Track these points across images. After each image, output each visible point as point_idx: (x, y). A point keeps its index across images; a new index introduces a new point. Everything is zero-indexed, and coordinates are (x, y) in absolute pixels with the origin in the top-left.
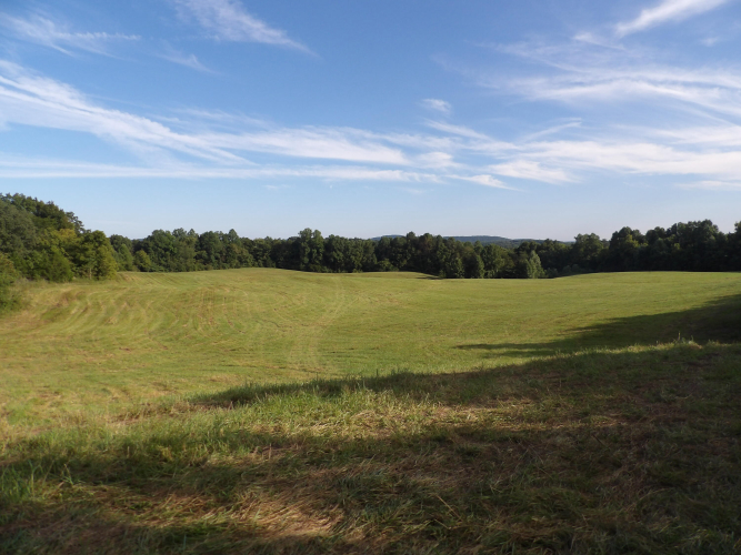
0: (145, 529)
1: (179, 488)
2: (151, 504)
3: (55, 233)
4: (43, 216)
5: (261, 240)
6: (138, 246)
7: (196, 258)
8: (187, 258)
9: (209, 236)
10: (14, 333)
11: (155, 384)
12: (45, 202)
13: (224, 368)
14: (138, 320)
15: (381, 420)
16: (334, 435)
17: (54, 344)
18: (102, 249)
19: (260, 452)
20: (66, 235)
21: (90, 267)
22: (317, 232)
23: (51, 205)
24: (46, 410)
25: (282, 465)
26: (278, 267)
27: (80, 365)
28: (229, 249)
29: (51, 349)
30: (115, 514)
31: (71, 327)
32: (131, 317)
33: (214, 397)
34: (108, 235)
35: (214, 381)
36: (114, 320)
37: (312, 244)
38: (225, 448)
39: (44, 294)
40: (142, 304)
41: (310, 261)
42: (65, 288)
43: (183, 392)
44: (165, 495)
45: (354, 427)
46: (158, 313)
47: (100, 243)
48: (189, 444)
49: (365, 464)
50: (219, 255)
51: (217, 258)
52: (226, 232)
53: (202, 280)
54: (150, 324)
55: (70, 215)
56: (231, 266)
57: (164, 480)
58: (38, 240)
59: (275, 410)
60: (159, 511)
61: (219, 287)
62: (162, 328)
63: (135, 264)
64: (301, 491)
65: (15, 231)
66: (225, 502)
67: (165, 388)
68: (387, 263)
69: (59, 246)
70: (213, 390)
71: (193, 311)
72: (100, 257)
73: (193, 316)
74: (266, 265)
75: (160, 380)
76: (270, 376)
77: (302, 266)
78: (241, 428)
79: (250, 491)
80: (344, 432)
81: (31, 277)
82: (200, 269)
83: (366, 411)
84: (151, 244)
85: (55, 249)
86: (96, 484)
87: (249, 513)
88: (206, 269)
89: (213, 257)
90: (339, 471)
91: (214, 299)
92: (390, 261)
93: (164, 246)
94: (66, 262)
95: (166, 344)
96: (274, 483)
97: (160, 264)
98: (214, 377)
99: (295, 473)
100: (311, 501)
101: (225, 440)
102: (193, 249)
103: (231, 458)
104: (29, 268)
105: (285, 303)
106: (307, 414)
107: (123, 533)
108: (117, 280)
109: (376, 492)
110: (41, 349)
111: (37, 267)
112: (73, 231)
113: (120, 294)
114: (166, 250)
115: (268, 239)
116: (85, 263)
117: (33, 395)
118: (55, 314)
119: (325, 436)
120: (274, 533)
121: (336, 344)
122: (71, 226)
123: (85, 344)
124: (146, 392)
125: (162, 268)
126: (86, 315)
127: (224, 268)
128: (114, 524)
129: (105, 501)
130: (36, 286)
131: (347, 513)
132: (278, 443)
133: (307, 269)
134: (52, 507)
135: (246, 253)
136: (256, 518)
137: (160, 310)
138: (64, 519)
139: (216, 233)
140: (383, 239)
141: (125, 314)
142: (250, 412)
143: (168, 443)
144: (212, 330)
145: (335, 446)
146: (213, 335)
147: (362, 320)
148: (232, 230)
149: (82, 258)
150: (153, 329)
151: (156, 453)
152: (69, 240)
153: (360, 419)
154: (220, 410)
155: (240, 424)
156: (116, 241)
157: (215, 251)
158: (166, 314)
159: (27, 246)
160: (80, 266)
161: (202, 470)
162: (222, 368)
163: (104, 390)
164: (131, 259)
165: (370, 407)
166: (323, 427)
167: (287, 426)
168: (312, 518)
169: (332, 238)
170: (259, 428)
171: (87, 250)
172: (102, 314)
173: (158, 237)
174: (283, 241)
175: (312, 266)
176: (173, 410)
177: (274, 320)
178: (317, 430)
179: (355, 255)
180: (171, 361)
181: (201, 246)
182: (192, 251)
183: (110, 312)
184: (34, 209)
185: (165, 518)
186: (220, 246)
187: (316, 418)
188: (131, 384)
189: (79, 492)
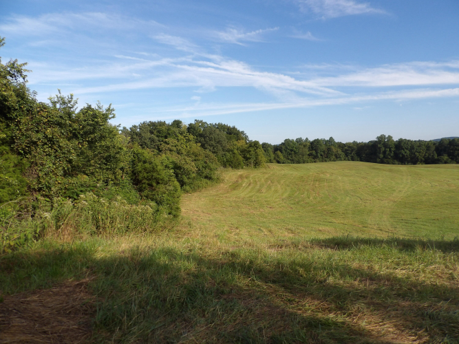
0: (296, 314)
1: (311, 294)
2: (297, 300)
3: (235, 142)
4: (230, 134)
5: (350, 144)
6: (277, 149)
7: (309, 155)
8: (303, 155)
9: (317, 141)
10: (217, 195)
11: (286, 229)
12: (231, 126)
13: (327, 224)
14: (276, 191)
15: (451, 274)
16: (413, 279)
17: (235, 202)
18: (258, 151)
19: (361, 281)
20: (241, 143)
21: (252, 161)
22: (390, 137)
23: (234, 128)
24: (233, 237)
25: (377, 293)
26: (361, 161)
27: (247, 214)
28: (329, 149)
29: (234, 204)
30: (278, 302)
31: (243, 193)
32: (273, 189)
33: (323, 241)
34: (261, 143)
35: (320, 231)
36: (264, 190)
37: (385, 145)
38: (337, 275)
39: (230, 175)
40: (279, 182)
41: (384, 157)
42: (240, 172)
43: (303, 235)
44: (304, 296)
45: (429, 275)
46: (287, 188)
47: (257, 148)
48: (315, 268)
49: (443, 305)
50: (323, 153)
51: (321, 155)
52: (327, 139)
53: (313, 169)
54: (282, 195)
55: (242, 132)
56: (330, 160)
57: (302, 288)
58: (228, 147)
59: (367, 255)
60: (302, 306)
61: (323, 173)
62: (290, 197)
63: (275, 159)
64: (393, 313)
65: (218, 142)
66: (341, 309)
67: (292, 232)
68: (445, 157)
69: (237, 149)
70: (322, 237)
71: (307, 188)
72: (257, 155)
73: (308, 190)
74: (353, 160)
75: (290, 227)
76: (357, 231)
77: (378, 160)
78: (346, 263)
79: (357, 306)
80: (422, 277)
81: (225, 166)
82: (311, 162)
83: (437, 265)
84: (284, 147)
85: (236, 151)
86: (266, 283)
87: (358, 320)
88: (315, 162)
89: (319, 155)
90: (422, 305)
91: (319, 180)
92: (449, 156)
93: (291, 148)
94: (241, 158)
95: (292, 206)
96: (374, 304)
97: (288, 159)
98: (320, 228)
99: (387, 299)
100: (401, 322)
101: (337, 269)
102: (307, 150)
103: (342, 282)
104: (224, 161)
105: (366, 184)
106: (390, 260)
107: (284, 313)
108: (265, 168)
109: (454, 327)
110: (229, 204)
111: (228, 161)
112: (244, 141)
113: (267, 176)
114: (292, 150)
115: (354, 143)
116: (250, 158)
117: (226, 228)
118: (235, 186)
119: (407, 278)
120: (377, 337)
121: (403, 214)
122: (243, 139)
123: (248, 203)
124: (282, 233)
125: (289, 161)
126: (250, 187)
127: (326, 161)
128: (278, 307)
129: (272, 293)
130: (227, 171)
131: (431, 337)
132: (373, 278)
133: (382, 162)
134: (246, 290)
135: (340, 152)
136: (363, 324)
137: (288, 186)
138: (253, 298)
139: (321, 140)
140: (442, 140)
141: (269, 188)
142: (349, 254)
143: (302, 266)
144: (318, 199)
145: (415, 286)
146: (319, 202)
147: (424, 198)
148: (331, 138)
149: (248, 156)
150: (284, 197)
151: (296, 271)
152: (242, 146)
153: (432, 270)
154: (329, 250)
155: (345, 261)
156: (265, 146)
157: (320, 151)
158: (292, 188)
159: (223, 150)
160: (247, 160)
161: (324, 286)
162: (324, 223)
163: (260, 229)
164: (273, 156)
165: (440, 263)
166: (404, 272)
167: (377, 267)
168: (403, 333)
169: (401, 141)
170: (358, 266)
171: (250, 151)
172: (258, 187)
173: (287, 142)
174: (365, 144)
175: (385, 160)
176: (300, 247)
177: (358, 195)
178: (400, 273)
179: (419, 152)
180: (294, 216)
181: (312, 148)
182: (307, 151)
183: (261, 186)
184: (226, 130)
185: (306, 311)
186: (324, 147)
187: (398, 264)
188: (273, 227)
189: (258, 285)
